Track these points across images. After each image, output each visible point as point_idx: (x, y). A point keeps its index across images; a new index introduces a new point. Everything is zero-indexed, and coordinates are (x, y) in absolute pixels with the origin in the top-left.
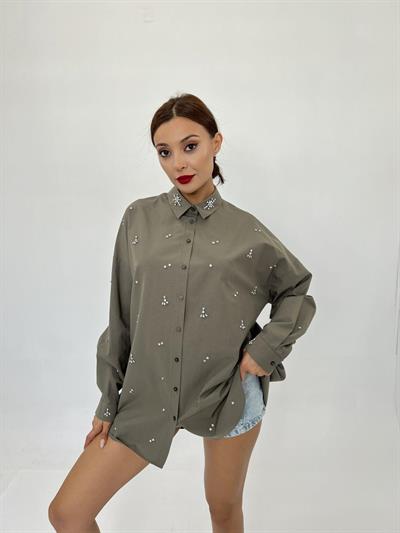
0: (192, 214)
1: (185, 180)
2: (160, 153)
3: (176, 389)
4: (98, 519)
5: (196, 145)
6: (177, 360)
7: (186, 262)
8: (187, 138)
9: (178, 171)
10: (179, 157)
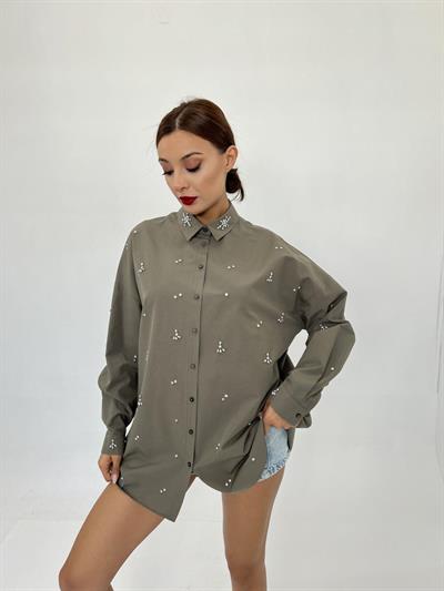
0: (203, 235)
1: (188, 201)
3: (191, 432)
6: (192, 400)
7: (199, 290)
8: (188, 156)
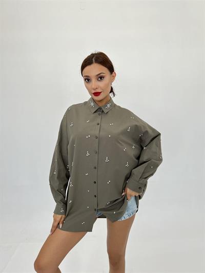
1: (97, 94)
2: (85, 80)
3: (95, 196)
4: (60, 267)
5: (103, 77)
6: (95, 183)
8: (99, 74)
9: (94, 90)
10: (95, 83)
